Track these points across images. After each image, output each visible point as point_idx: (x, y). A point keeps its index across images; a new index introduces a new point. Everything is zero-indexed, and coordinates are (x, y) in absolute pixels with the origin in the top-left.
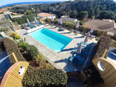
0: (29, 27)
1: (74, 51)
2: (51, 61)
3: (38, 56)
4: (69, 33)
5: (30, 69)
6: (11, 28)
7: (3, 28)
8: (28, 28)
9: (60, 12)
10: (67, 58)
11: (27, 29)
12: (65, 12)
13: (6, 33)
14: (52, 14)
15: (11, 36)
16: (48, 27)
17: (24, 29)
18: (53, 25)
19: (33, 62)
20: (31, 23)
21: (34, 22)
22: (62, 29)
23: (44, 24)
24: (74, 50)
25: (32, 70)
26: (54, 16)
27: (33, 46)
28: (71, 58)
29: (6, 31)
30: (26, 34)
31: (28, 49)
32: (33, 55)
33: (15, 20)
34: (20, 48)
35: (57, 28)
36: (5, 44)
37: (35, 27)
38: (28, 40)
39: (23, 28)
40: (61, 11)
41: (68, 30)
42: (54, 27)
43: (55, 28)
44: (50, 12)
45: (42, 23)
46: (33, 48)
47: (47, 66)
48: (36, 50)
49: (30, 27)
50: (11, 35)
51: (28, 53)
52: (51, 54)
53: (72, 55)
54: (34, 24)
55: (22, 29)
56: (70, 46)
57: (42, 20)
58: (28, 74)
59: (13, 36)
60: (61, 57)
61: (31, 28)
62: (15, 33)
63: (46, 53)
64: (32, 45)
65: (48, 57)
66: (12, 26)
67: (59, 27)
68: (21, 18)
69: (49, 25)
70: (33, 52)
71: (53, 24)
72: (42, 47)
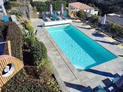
0: (49, 17)
1: (111, 79)
2: (60, 79)
3: (43, 61)
4: (113, 44)
5: (21, 74)
6: (27, 13)
7: (17, 10)
8: (48, 19)
9: (109, 5)
10: (92, 87)
11: (46, 20)
12: (119, 8)
13: (19, 18)
14: (93, 7)
15: (22, 24)
16: (78, 24)
17: (42, 20)
18: (87, 24)
19: (33, 68)
20: (54, 13)
21: (59, 12)
22: (102, 33)
23: (72, 19)
24: (113, 78)
25: (23, 77)
26: (95, 10)
27: (42, 44)
28: (99, 90)
29: (20, 15)
30: (41, 26)
31: (33, 45)
32: (36, 58)
33: (36, 4)
34: (25, 43)
35: (93, 30)
36: (9, 30)
37: (58, 19)
38: (41, 36)
39: (41, 18)
40: (112, 5)
41: (113, 37)
42: (89, 26)
43: (89, 29)
44: (92, 4)
45: (71, 17)
46: (40, 46)
47: (49, 83)
48: (44, 51)
49: (52, 18)
50: (23, 22)
51: (32, 52)
52: (65, 68)
53: (105, 86)
54: (58, 14)
55: (39, 18)
56: (107, 68)
57: (72, 12)
58: (15, 81)
59: (25, 24)
60: (81, 80)
61: (53, 20)
62: (28, 21)
63: (58, 63)
64: (41, 42)
65: (59, 70)
66: (29, 12)
67: (96, 30)
68: (44, 3)
69: (81, 22)
70: (39, 52)
71: (87, 22)
72: (56, 52)
